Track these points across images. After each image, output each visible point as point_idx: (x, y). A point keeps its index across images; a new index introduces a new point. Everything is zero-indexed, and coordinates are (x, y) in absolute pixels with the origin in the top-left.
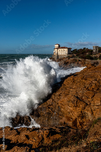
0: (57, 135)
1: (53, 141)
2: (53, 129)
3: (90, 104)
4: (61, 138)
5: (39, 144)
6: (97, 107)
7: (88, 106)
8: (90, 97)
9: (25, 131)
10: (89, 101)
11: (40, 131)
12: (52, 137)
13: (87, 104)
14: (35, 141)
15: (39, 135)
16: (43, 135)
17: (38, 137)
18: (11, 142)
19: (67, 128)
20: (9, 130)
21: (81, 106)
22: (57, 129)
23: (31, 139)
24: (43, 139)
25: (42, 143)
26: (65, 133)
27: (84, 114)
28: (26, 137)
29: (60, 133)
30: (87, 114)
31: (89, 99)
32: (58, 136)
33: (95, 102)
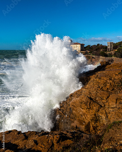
0: (68, 140)
1: (63, 148)
2: (64, 134)
3: (105, 106)
4: (73, 144)
5: (49, 150)
6: (112, 110)
7: (102, 108)
8: (104, 98)
9: (34, 135)
10: (103, 103)
11: (50, 135)
12: (63, 143)
13: (101, 106)
14: (44, 147)
15: (49, 140)
16: (53, 141)
17: (48, 142)
18: (18, 148)
19: (79, 132)
20: (16, 134)
21: (94, 107)
22: (68, 134)
23: (40, 144)
24: (53, 145)
25: (52, 149)
26: (77, 138)
27: (97, 118)
28: (35, 142)
29: (71, 138)
30: (101, 118)
31: (103, 100)
32: (69, 142)
33: (110, 104)
